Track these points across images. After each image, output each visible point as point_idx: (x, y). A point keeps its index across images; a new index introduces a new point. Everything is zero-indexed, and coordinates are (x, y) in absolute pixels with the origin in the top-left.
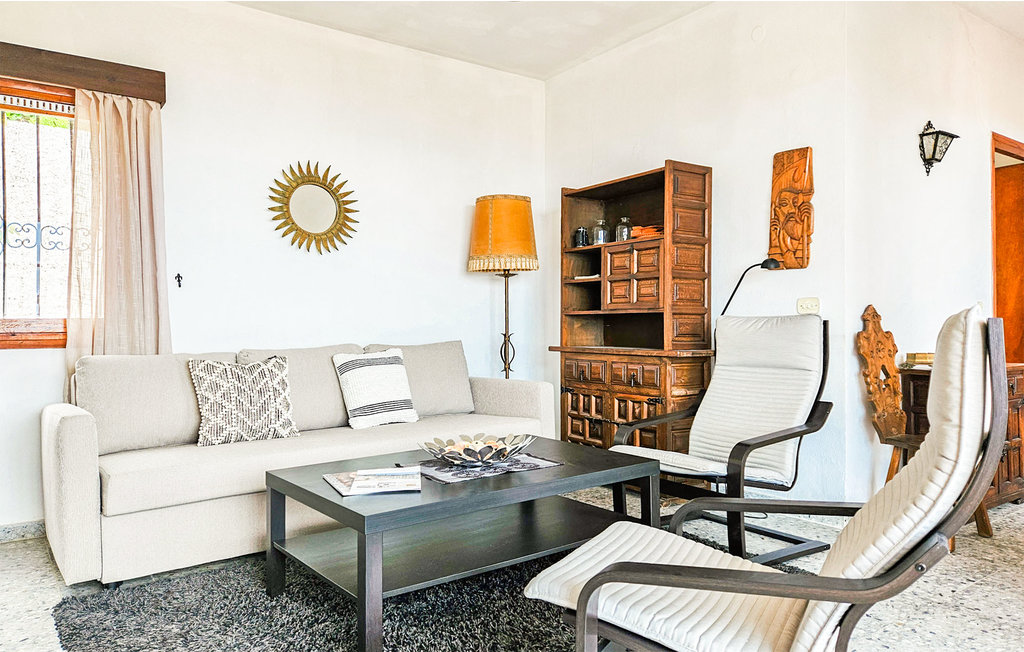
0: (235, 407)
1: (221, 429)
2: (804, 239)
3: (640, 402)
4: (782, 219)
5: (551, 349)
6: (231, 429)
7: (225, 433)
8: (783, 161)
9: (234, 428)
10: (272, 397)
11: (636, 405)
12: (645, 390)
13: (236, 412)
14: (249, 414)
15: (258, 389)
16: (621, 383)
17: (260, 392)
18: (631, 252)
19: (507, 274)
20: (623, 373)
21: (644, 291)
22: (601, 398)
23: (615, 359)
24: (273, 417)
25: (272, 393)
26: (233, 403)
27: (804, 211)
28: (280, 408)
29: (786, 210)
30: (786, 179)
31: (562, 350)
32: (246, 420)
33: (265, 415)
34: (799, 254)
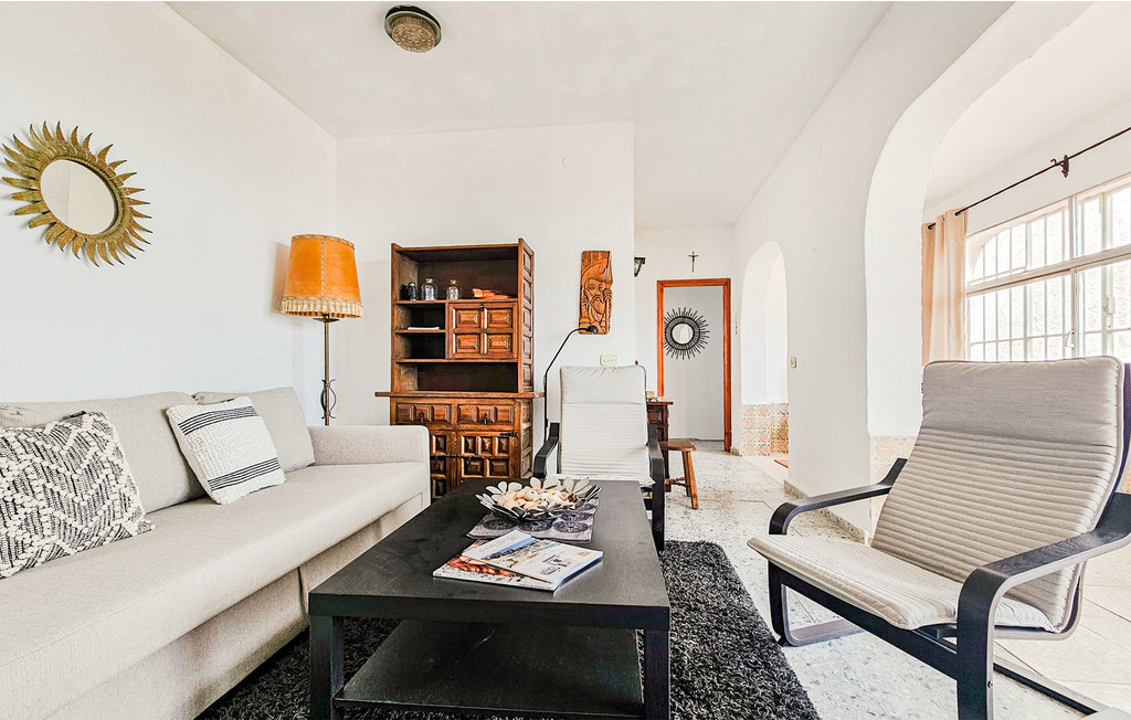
0: (44, 503)
1: (22, 546)
2: (606, 314)
3: (491, 437)
4: (590, 299)
5: (377, 394)
6: (43, 542)
7: (30, 552)
8: (588, 258)
9: (48, 540)
10: (112, 477)
11: (486, 440)
12: (497, 427)
13: (50, 510)
14: (76, 511)
15: (84, 466)
16: (473, 423)
17: (89, 471)
18: (481, 310)
19: (327, 319)
20: (473, 414)
21: (495, 344)
22: (445, 437)
23: (462, 401)
24: (117, 508)
25: (110, 471)
26: (42, 496)
27: (606, 296)
28: (127, 492)
29: (593, 292)
30: (592, 271)
31: (393, 396)
32: (70, 521)
33: (105, 507)
34: (603, 324)
